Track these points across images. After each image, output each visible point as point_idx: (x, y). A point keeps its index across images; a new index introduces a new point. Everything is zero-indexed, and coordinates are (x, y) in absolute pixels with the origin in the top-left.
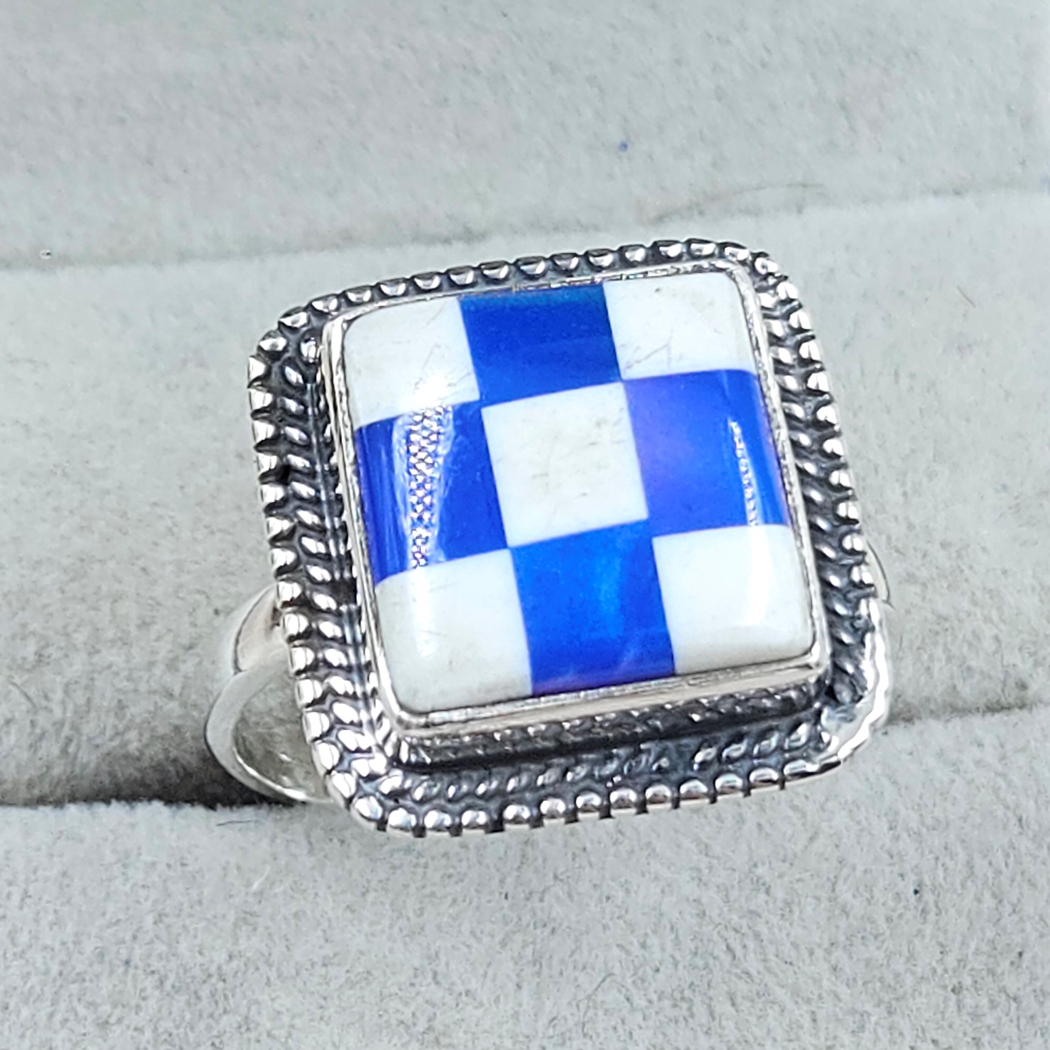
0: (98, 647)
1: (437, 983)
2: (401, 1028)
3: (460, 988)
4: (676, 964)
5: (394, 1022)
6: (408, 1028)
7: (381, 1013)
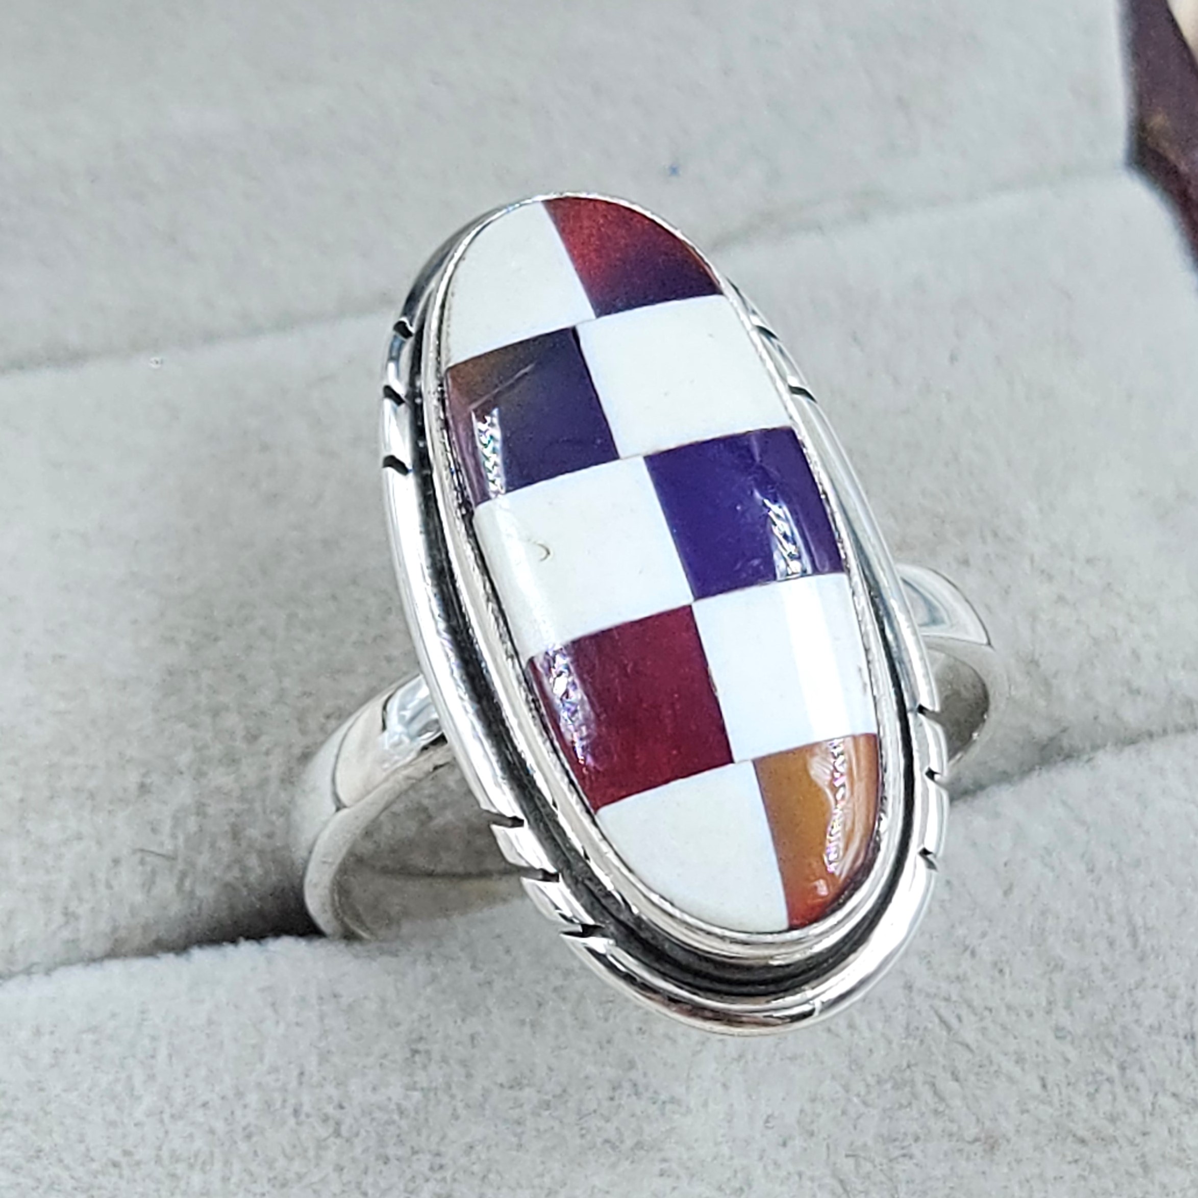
0: (205, 768)
1: (637, 1094)
2: (607, 1145)
3: (663, 1097)
4: (890, 1042)
5: (599, 1141)
6: (614, 1147)
7: (584, 1132)
